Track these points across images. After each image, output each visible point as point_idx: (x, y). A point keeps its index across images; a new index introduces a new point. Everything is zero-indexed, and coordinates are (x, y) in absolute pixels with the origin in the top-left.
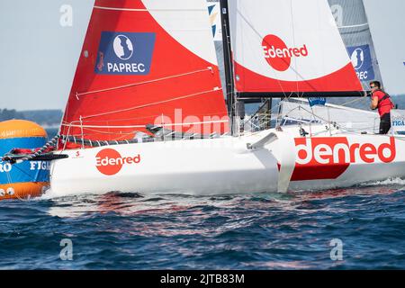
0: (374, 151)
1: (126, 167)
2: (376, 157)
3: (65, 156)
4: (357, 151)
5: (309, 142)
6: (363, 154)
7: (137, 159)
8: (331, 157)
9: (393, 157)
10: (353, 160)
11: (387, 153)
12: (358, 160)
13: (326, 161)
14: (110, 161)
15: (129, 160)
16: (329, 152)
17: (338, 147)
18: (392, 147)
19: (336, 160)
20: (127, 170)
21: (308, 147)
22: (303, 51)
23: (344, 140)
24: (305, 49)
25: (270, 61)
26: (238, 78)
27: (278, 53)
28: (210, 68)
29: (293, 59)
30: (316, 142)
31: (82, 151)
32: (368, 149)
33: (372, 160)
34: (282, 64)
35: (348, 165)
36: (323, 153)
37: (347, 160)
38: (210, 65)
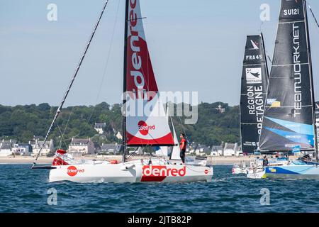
0: (177, 172)
1: (79, 173)
3: (55, 168)
4: (170, 172)
5: (151, 167)
6: (172, 173)
7: (83, 171)
8: (159, 174)
9: (184, 174)
10: (168, 174)
11: (182, 173)
12: (170, 175)
13: (157, 175)
14: (72, 171)
15: (80, 171)
16: (158, 171)
17: (162, 169)
18: (184, 170)
19: (161, 175)
20: (79, 175)
21: (150, 169)
22: (153, 127)
23: (165, 167)
29: (149, 131)
30: (153, 167)
31: (62, 166)
32: (174, 171)
34: (145, 132)
36: (156, 172)
37: (166, 175)
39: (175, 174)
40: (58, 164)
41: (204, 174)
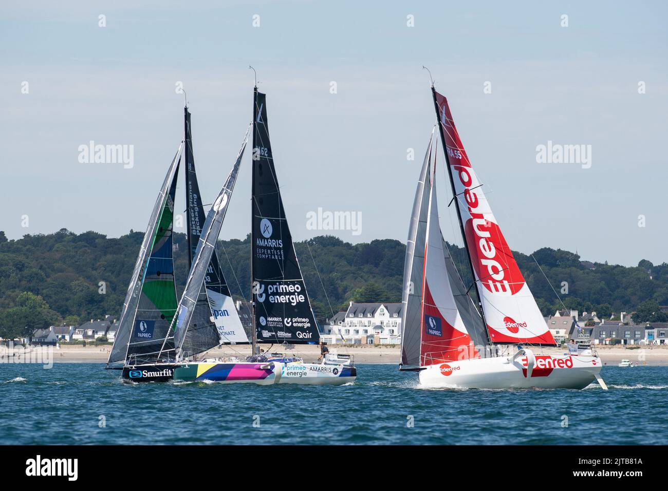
0: (563, 363)
1: (454, 371)
2: (564, 365)
3: (426, 369)
4: (556, 362)
6: (559, 364)
7: (459, 368)
8: (545, 365)
9: (572, 365)
10: (555, 366)
11: (569, 363)
12: (557, 367)
13: (543, 367)
14: (447, 370)
15: (455, 369)
16: (543, 362)
17: (547, 360)
18: (571, 361)
19: (548, 367)
20: (455, 373)
22: (524, 325)
23: (549, 357)
24: (525, 324)
25: (508, 328)
26: (493, 336)
27: (512, 325)
28: (465, 335)
29: (520, 328)
31: (433, 366)
32: (560, 361)
33: (563, 367)
34: (515, 330)
35: (553, 369)
36: (541, 363)
37: (552, 366)
38: (465, 334)
39: (561, 365)
40: (426, 364)
41: (591, 365)
